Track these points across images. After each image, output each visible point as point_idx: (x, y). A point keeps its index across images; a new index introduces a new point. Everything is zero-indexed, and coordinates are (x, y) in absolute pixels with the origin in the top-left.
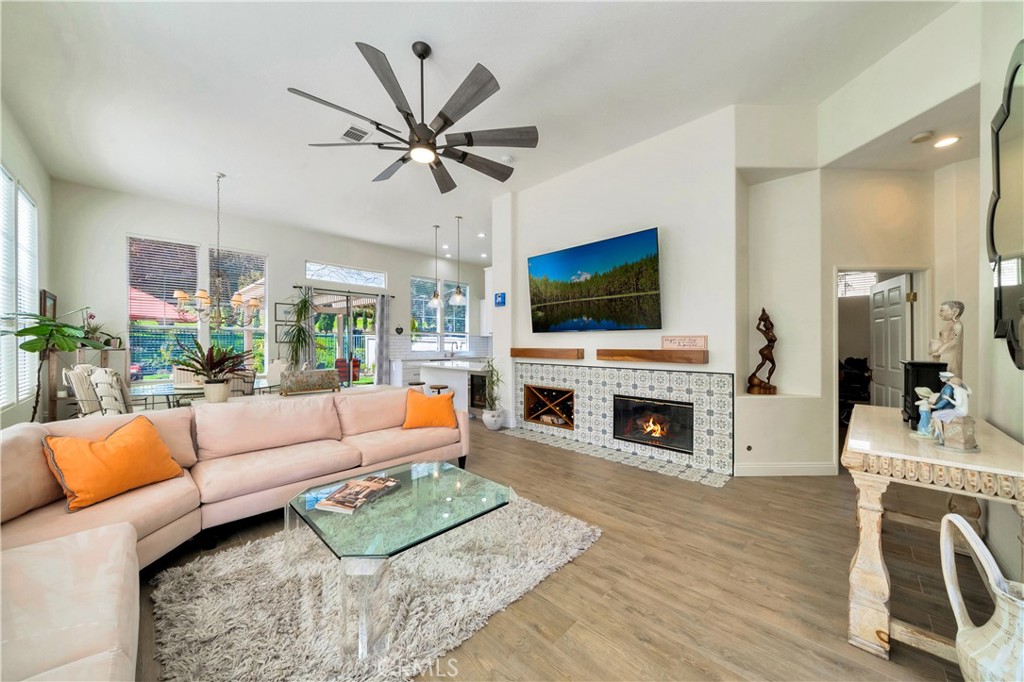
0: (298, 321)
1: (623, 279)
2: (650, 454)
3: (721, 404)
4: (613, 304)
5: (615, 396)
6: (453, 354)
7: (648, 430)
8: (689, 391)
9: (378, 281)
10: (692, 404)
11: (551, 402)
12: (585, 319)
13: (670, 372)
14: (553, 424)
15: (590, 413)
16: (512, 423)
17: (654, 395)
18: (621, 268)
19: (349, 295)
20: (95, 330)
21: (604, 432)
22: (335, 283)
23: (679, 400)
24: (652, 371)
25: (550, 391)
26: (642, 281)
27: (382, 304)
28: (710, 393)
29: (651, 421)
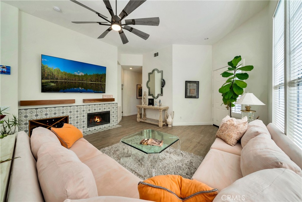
1: (96, 78)
3: (115, 110)
5: (87, 113)
7: (96, 120)
8: (109, 108)
10: (110, 111)
13: (104, 104)
15: (77, 122)
17: (101, 111)
21: (84, 127)
23: (107, 111)
24: (100, 104)
26: (102, 79)
28: (113, 108)
29: (97, 118)
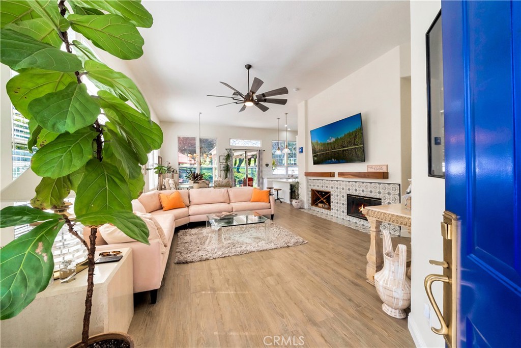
0: (226, 162)
1: (348, 140)
2: (362, 223)
3: (394, 199)
4: (345, 152)
5: (348, 195)
6: (292, 176)
7: (361, 210)
8: (380, 193)
9: (258, 144)
10: (381, 199)
11: (322, 197)
12: (333, 160)
13: (371, 183)
14: (323, 208)
15: (337, 203)
16: (306, 206)
17: (364, 194)
18: (348, 134)
19: (246, 150)
20: (170, 167)
21: (343, 212)
22: (240, 146)
23: (375, 197)
24: (363, 182)
25: (322, 192)
26: (357, 140)
27: (259, 153)
28: (389, 194)
29: (362, 206)
